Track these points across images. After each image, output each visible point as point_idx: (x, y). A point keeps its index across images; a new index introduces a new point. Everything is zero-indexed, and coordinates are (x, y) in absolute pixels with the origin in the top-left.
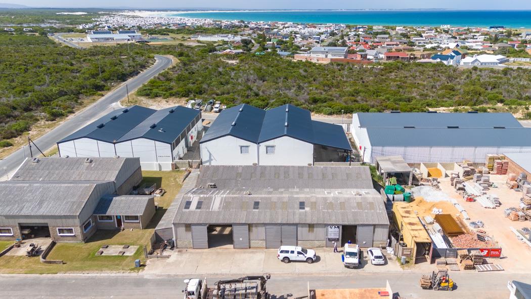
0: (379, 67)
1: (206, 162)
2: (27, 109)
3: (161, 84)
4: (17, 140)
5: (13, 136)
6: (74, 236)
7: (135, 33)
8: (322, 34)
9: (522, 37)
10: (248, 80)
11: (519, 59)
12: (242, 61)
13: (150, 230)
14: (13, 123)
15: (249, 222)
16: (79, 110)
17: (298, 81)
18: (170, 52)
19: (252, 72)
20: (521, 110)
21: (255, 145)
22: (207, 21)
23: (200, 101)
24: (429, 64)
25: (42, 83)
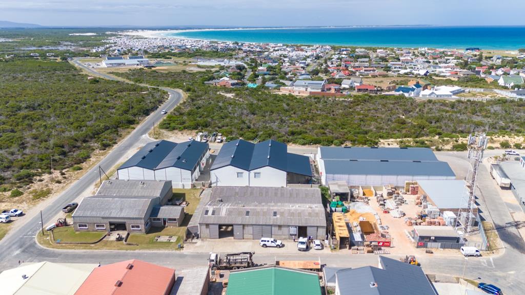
0: (349, 99)
1: (214, 183)
2: (85, 141)
3: (176, 119)
4: (84, 165)
5: (80, 162)
6: (140, 230)
7: (143, 58)
8: (308, 57)
9: (493, 60)
10: (242, 114)
11: (474, 89)
12: (237, 95)
13: (183, 227)
14: (78, 152)
15: (243, 223)
16: (120, 141)
17: (281, 115)
18: (180, 86)
19: (245, 106)
20: (451, 143)
21: (247, 172)
22: (204, 42)
23: (206, 133)
24: (392, 97)
25: (90, 119)
